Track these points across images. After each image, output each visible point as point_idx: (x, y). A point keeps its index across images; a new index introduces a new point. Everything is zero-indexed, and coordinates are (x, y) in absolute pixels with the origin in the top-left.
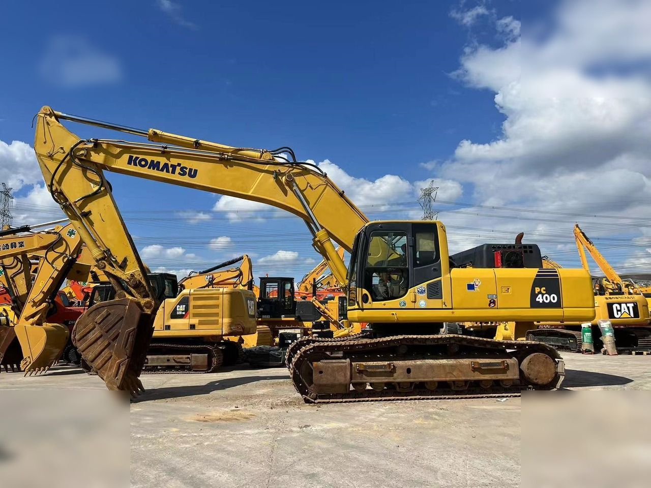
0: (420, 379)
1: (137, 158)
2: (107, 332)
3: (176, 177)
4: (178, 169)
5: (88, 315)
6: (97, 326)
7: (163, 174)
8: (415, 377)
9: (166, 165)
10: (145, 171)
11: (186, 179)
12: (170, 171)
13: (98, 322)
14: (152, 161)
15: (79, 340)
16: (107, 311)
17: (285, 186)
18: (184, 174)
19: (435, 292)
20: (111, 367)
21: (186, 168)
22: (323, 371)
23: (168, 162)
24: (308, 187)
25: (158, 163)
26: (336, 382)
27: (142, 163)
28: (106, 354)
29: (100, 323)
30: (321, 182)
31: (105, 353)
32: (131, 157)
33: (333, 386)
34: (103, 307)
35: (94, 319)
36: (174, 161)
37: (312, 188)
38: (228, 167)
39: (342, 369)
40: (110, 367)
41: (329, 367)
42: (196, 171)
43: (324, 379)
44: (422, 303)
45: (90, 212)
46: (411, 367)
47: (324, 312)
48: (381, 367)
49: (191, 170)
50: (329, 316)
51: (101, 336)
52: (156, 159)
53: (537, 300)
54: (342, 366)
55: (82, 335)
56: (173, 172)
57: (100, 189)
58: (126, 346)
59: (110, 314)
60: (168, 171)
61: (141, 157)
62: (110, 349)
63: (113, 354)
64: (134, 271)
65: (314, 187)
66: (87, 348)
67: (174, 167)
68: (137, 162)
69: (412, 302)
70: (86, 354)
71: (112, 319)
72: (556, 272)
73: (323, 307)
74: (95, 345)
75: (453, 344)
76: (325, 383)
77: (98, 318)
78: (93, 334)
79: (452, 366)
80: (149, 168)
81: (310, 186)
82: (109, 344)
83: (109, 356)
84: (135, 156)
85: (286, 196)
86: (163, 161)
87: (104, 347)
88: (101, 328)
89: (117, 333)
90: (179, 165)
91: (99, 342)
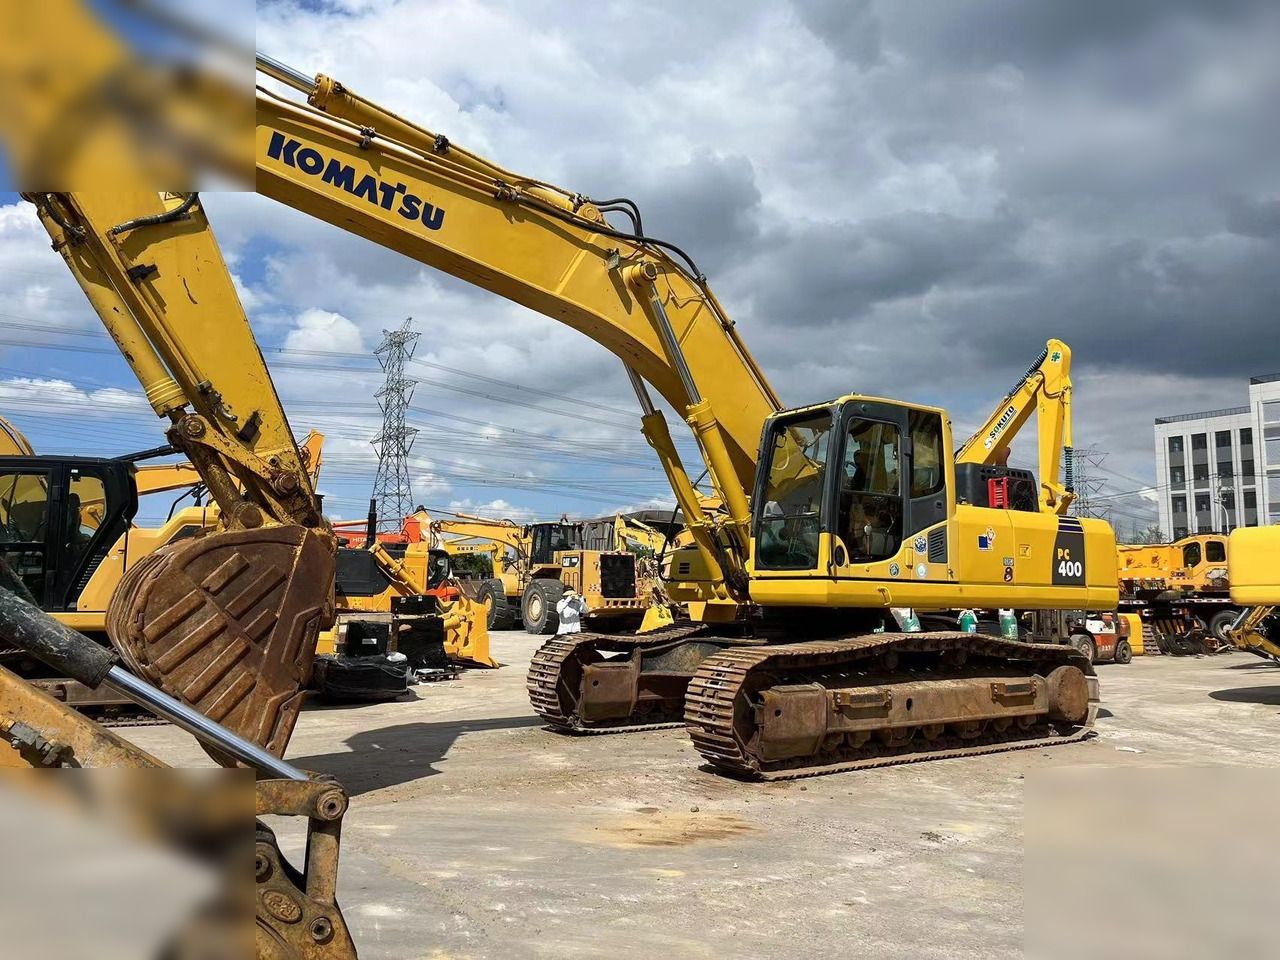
0: (925, 721)
1: (294, 145)
2: (238, 618)
3: (393, 218)
4: (398, 199)
5: (183, 568)
6: (209, 599)
7: (361, 204)
8: (921, 717)
9: (368, 183)
10: (315, 184)
11: (416, 228)
12: (380, 200)
13: (212, 589)
14: (334, 164)
15: (154, 641)
16: (240, 558)
17: (628, 291)
18: (413, 215)
19: (937, 550)
20: (253, 715)
21: (419, 202)
22: (783, 709)
23: (373, 174)
24: (670, 300)
25: (350, 172)
26: (803, 733)
27: (309, 162)
28: (239, 677)
29: (215, 593)
30: (692, 294)
31: (235, 678)
32: (277, 140)
33: (796, 741)
34: (227, 545)
35: (199, 581)
36: (389, 176)
37: (676, 305)
38: (513, 219)
39: (812, 703)
40: (249, 715)
41: (791, 701)
42: (440, 213)
43: (784, 728)
44: (922, 570)
45: (153, 268)
46: (911, 697)
47: (399, 577)
48: (870, 698)
49: (428, 208)
50: (408, 585)
51: (222, 629)
52: (345, 160)
53: (1060, 571)
54: (811, 699)
55: (165, 624)
56: (387, 204)
57: (185, 209)
58: (296, 657)
59: (247, 567)
60: (373, 199)
61: (306, 144)
62: (248, 666)
63: (258, 679)
64: (277, 452)
65: (681, 303)
66: (179, 663)
67: (389, 192)
68: (295, 154)
69: (908, 566)
70: (177, 680)
71: (254, 581)
72: (1078, 523)
73: (396, 565)
74: (205, 654)
75: (959, 649)
76: (785, 735)
77: (213, 578)
78: (199, 623)
79: (965, 692)
80: (326, 178)
81: (673, 299)
82: (247, 650)
83: (249, 682)
84: (288, 138)
85: (630, 313)
86: (362, 169)
87: (232, 659)
88: (221, 605)
89: (271, 621)
90: (401, 188)
91: (217, 645)
